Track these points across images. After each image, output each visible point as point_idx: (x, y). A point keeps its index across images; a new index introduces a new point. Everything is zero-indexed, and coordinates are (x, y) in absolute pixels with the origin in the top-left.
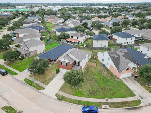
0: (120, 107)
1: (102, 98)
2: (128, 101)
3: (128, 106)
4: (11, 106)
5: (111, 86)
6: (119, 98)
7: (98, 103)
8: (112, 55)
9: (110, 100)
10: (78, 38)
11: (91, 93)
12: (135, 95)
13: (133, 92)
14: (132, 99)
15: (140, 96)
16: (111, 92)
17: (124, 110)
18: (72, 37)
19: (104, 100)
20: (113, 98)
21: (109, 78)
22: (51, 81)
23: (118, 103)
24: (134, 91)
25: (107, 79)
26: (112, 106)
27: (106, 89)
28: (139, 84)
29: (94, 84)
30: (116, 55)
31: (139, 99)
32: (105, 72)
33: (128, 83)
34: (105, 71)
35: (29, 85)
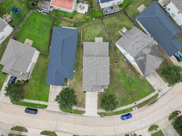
0: (144, 105)
1: (131, 103)
2: (149, 99)
3: (150, 102)
5: (136, 88)
6: (143, 98)
7: (130, 108)
9: (138, 103)
11: (123, 102)
12: (155, 90)
13: (154, 87)
14: (153, 94)
15: (158, 90)
16: (137, 95)
17: (147, 107)
19: (133, 105)
20: (140, 100)
21: (133, 78)
23: (143, 103)
25: (132, 80)
26: (139, 106)
27: (133, 93)
28: (159, 76)
29: (123, 91)
31: (157, 93)
32: (129, 69)
33: (150, 78)
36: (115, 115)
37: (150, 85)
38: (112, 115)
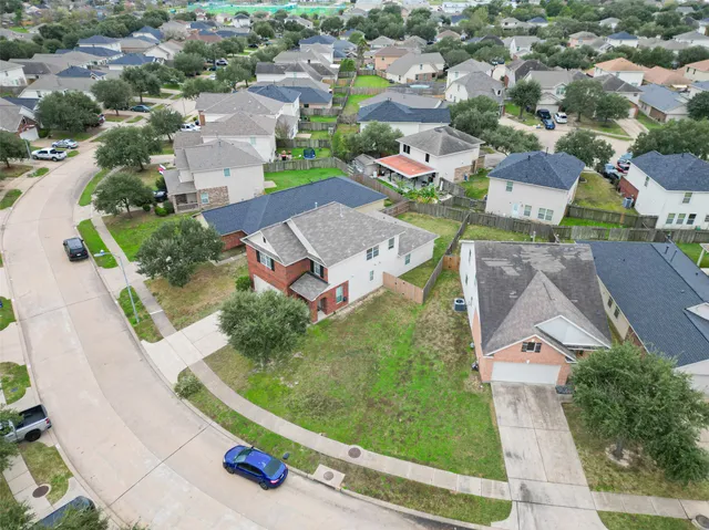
0: (388, 500)
1: (339, 438)
2: (442, 489)
3: (428, 508)
4: (28, 367)
5: (418, 402)
6: (414, 461)
7: (311, 451)
8: (490, 264)
9: (369, 459)
10: (427, 160)
11: (312, 405)
12: (504, 478)
13: (506, 459)
14: (476, 486)
15: (523, 487)
16: (397, 429)
17: (394, 518)
18: (408, 152)
19: (340, 450)
20: (389, 454)
21: (439, 365)
22: (200, 318)
23: (391, 480)
24: (517, 457)
25: (426, 368)
26: (358, 483)
27: (386, 408)
28: (568, 436)
29: (354, 374)
30: (514, 267)
31: (507, 498)
32: (447, 336)
33: (516, 411)
34: (448, 331)
35: (123, 314)
36: (224, 426)
37: (493, 434)
38: (213, 418)
